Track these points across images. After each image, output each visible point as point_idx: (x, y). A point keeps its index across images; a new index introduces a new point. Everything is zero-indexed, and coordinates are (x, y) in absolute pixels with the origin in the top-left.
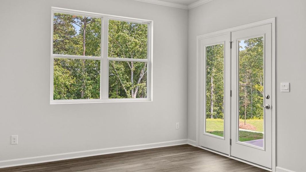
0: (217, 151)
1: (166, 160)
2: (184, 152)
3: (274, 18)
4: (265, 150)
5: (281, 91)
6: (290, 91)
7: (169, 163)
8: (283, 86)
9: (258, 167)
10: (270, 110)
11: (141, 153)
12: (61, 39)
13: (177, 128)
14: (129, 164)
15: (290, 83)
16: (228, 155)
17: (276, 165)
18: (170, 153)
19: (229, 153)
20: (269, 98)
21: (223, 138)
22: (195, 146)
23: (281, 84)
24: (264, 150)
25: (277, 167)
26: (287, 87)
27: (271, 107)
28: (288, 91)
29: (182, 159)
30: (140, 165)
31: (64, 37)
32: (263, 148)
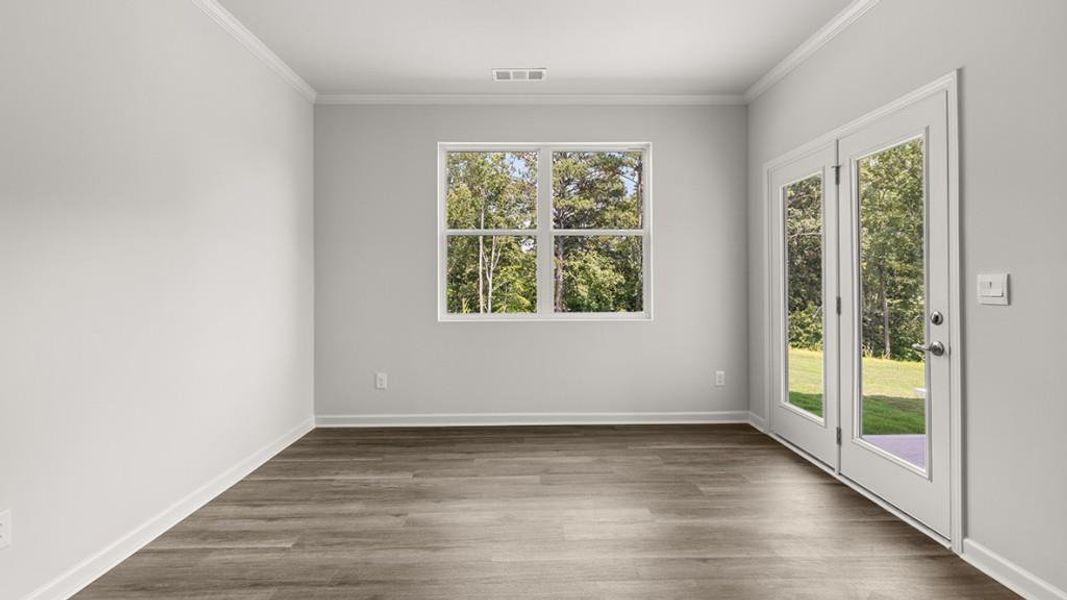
0: (809, 455)
1: (657, 458)
2: (723, 442)
3: (955, 73)
4: (930, 478)
5: (980, 302)
6: (1009, 303)
7: (657, 466)
8: (987, 285)
9: (909, 525)
10: (943, 359)
11: (618, 432)
12: (600, 205)
13: (718, 384)
14: (568, 455)
15: (1009, 276)
16: (833, 469)
17: (965, 534)
18: (681, 442)
19: (835, 466)
20: (940, 323)
21: (822, 420)
22: (762, 430)
23: (980, 278)
24: (927, 477)
25: (966, 540)
26: (1000, 289)
27: (947, 349)
28: (1004, 300)
29: (698, 459)
30: (588, 459)
31: (606, 201)
32: (924, 471)
